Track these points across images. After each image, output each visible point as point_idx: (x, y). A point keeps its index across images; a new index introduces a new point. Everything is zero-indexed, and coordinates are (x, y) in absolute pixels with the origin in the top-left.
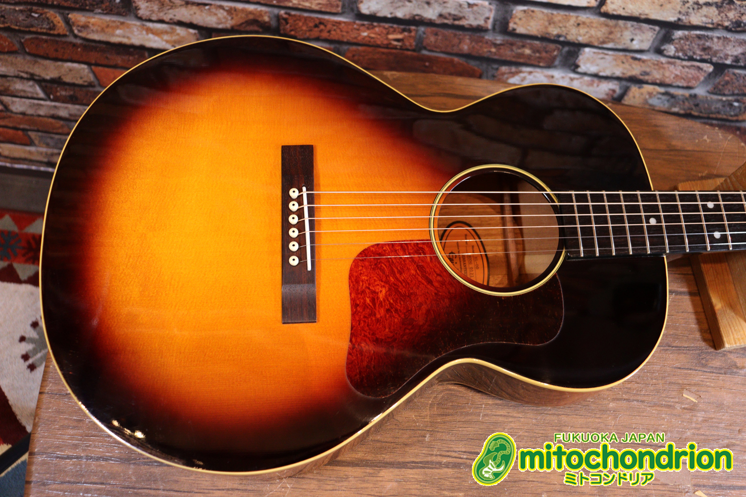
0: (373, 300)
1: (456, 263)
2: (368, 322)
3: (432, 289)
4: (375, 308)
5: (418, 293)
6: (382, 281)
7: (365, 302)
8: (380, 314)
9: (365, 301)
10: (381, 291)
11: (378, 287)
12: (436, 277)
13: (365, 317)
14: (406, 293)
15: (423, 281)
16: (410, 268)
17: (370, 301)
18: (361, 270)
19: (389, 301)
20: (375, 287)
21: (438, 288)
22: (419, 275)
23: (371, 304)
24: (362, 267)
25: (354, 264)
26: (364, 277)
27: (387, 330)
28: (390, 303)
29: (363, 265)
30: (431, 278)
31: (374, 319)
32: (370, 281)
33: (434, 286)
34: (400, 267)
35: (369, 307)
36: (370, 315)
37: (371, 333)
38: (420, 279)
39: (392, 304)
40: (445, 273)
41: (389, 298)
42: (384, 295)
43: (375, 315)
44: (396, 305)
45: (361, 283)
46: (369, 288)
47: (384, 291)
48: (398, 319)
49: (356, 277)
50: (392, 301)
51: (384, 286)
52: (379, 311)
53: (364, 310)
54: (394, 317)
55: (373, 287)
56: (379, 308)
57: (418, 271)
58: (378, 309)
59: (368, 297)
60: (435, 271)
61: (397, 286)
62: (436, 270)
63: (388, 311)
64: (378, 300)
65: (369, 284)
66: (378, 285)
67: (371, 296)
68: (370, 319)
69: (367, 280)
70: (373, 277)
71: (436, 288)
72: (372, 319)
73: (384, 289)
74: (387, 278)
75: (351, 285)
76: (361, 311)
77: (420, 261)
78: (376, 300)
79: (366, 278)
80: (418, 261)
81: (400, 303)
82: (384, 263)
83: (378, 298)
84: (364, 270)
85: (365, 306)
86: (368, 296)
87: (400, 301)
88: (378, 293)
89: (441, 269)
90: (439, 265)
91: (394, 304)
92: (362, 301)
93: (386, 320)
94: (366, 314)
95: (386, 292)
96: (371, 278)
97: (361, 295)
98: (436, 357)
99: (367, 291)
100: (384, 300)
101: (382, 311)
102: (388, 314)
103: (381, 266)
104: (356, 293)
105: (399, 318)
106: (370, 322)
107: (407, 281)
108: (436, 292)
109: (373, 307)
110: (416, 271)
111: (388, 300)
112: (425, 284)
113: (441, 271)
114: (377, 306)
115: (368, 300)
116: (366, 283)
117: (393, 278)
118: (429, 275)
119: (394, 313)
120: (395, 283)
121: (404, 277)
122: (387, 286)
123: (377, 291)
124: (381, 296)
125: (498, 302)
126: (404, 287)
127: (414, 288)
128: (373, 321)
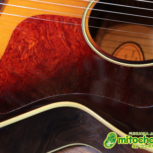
0: (23, 48)
2: (13, 61)
3: (69, 49)
4: (22, 53)
5: (57, 50)
6: (35, 37)
7: (17, 48)
8: (24, 58)
9: (18, 47)
10: (32, 43)
11: (31, 40)
12: (75, 43)
13: (12, 57)
14: (48, 48)
15: (65, 43)
16: (59, 33)
17: (21, 48)
18: (24, 28)
19: (34, 51)
20: (29, 40)
21: (73, 49)
22: (63, 39)
23: (20, 50)
24: (26, 26)
25: (21, 23)
26: (24, 33)
27: (24, 69)
28: (34, 52)
29: (27, 25)
30: (71, 42)
31: (18, 59)
32: (27, 36)
33: (71, 48)
34: (52, 32)
35: (19, 51)
36: (17, 57)
37: (12, 68)
38: (63, 41)
39: (36, 53)
40: (83, 42)
41: (35, 49)
42: (33, 46)
43: (20, 57)
44: (38, 54)
45: (20, 36)
46: (24, 40)
47: (34, 44)
48: (35, 64)
49: (19, 31)
50: (36, 51)
51: (35, 41)
52: (24, 56)
53: (14, 53)
54: (33, 61)
55: (28, 40)
56: (25, 54)
57: (64, 36)
58: (23, 54)
59: (20, 45)
60: (76, 39)
61: (45, 43)
62: (77, 38)
63: (30, 57)
64: (27, 48)
65: (26, 38)
66: (31, 39)
67: (23, 45)
68: (15, 59)
69: (25, 35)
70: (30, 34)
71: (72, 50)
72: (17, 59)
73: (34, 42)
74: (40, 36)
75: (13, 36)
76: (12, 53)
77: (68, 30)
78: (25, 48)
79: (25, 33)
80: (67, 30)
81: (41, 54)
82: (42, 27)
83: (27, 47)
84: (26, 28)
85: (16, 50)
86: (21, 45)
87: (42, 53)
88: (29, 44)
89: (81, 38)
90: (80, 35)
91: (37, 54)
92: (16, 47)
93: (26, 62)
94: (14, 55)
95: (35, 45)
96: (28, 34)
97: (17, 43)
98: (55, 95)
99: (22, 41)
100: (31, 49)
101: (26, 56)
102: (29, 59)
103: (39, 28)
104: (14, 41)
105: (36, 63)
106: (14, 61)
107: (53, 41)
108: (71, 52)
109: (21, 52)
110: (62, 36)
111: (34, 50)
112: (65, 45)
113: (80, 39)
114: (24, 52)
115: (20, 47)
116: (23, 36)
117: (44, 37)
118: (71, 40)
119: (34, 59)
120: (44, 40)
121: (52, 38)
122: (37, 41)
123: (29, 42)
124: (30, 47)
125: (116, 69)
126: (49, 44)
127: (56, 46)
128: (16, 61)
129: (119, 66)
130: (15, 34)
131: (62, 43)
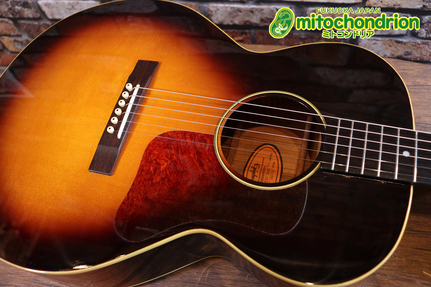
0: (155, 170)
1: (257, 172)
2: (146, 184)
3: (201, 170)
4: (154, 175)
5: (189, 172)
6: (167, 157)
7: (149, 170)
8: (156, 180)
9: (150, 168)
10: (164, 164)
11: (163, 160)
12: (207, 163)
13: (145, 180)
14: (181, 170)
15: (197, 164)
16: (191, 152)
17: (153, 169)
18: (155, 147)
19: (166, 173)
20: (161, 161)
21: (206, 170)
22: (195, 158)
23: (153, 172)
24: (158, 144)
25: (153, 141)
26: (155, 152)
27: (156, 193)
28: (166, 174)
29: (159, 144)
30: (203, 163)
31: (150, 182)
32: (159, 156)
33: (203, 169)
34: (184, 150)
35: (151, 173)
36: (149, 179)
37: (144, 192)
38: (195, 161)
39: (168, 175)
40: (215, 161)
41: (167, 170)
42: (165, 167)
43: (152, 180)
44: (170, 176)
45: (152, 156)
46: (156, 160)
47: (165, 165)
48: (167, 187)
49: (151, 150)
50: (168, 173)
51: (167, 161)
52: (156, 178)
53: (146, 174)
54: (165, 184)
55: (160, 160)
56: (157, 176)
57: (196, 156)
58: (156, 176)
59: (152, 167)
60: (208, 158)
61: (177, 163)
62: (210, 158)
63: (163, 179)
64: (159, 169)
65: (157, 158)
66: (163, 159)
67: (155, 166)
68: (147, 182)
69: (157, 155)
70: (162, 153)
72: (149, 182)
73: (166, 163)
74: (171, 156)
75: (145, 156)
76: (144, 175)
77: (200, 149)
78: (157, 170)
79: (157, 153)
80: (199, 149)
81: (174, 176)
82: (173, 145)
83: (159, 168)
84: (158, 147)
85: (148, 172)
86: (153, 165)
87: (174, 174)
88: (161, 165)
89: (213, 158)
90: (213, 155)
91: (169, 176)
92: (148, 168)
93: (159, 185)
94: (146, 178)
95: (167, 166)
96: (160, 153)
97: (149, 164)
98: (188, 222)
99: (154, 162)
100: (163, 171)
101: (158, 179)
102: (162, 181)
103: (171, 147)
104: (146, 162)
105: (169, 186)
106: (147, 184)
107: (185, 161)
108: (204, 173)
109: (153, 174)
110: (194, 155)
111: (166, 171)
112: (198, 166)
113: (213, 159)
114: (156, 174)
115: (152, 168)
116: (155, 156)
117: (176, 157)
118: (203, 160)
119: (166, 181)
120: (176, 161)
121: (184, 157)
122: (169, 161)
123: (161, 163)
124: (162, 167)
125: (249, 192)
126: (181, 165)
127: (188, 167)
128: (149, 184)
129: (252, 189)
130: (146, 153)
131: (194, 163)
